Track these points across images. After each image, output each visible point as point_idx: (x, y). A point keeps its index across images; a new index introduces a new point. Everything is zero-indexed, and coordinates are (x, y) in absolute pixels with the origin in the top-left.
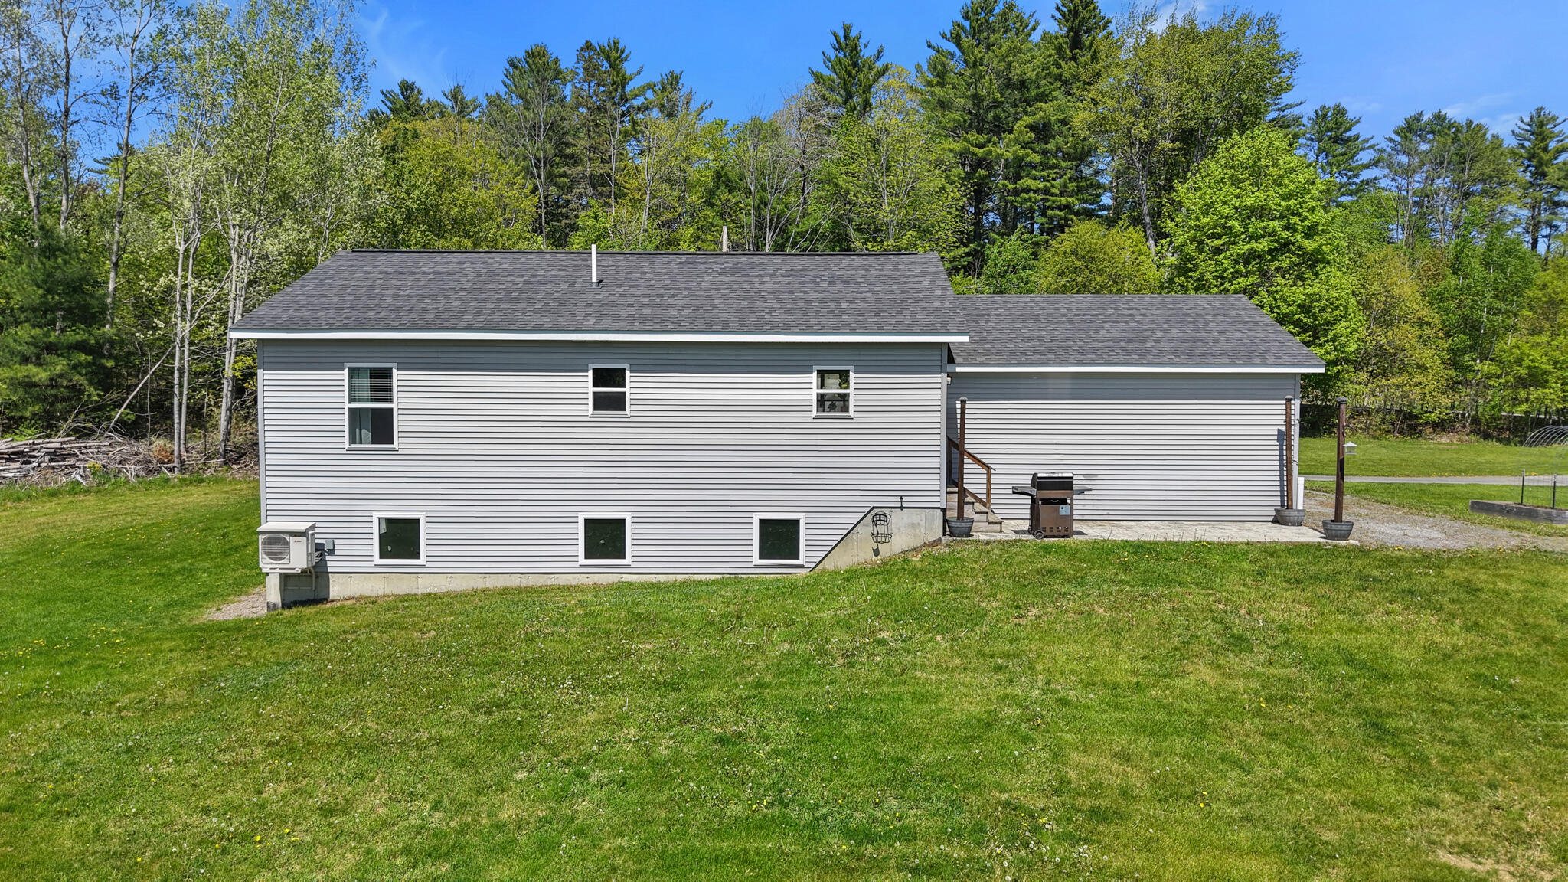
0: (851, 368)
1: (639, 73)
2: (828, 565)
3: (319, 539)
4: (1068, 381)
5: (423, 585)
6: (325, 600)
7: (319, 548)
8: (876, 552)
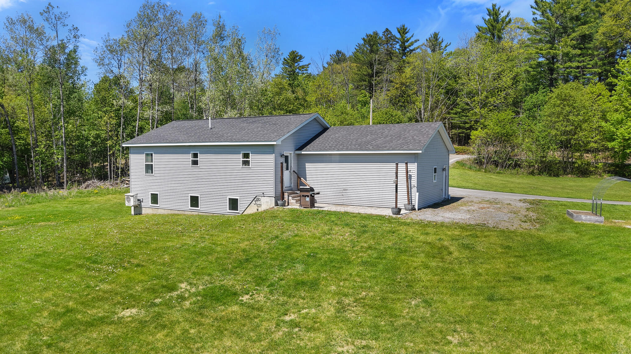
0: (250, 152)
1: (412, 36)
2: (245, 213)
3: (139, 198)
4: (338, 156)
5: (161, 212)
6: (141, 214)
7: (139, 200)
8: (258, 210)
